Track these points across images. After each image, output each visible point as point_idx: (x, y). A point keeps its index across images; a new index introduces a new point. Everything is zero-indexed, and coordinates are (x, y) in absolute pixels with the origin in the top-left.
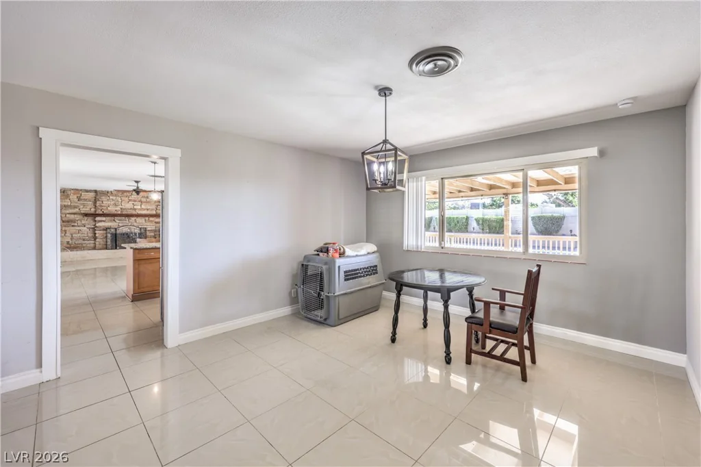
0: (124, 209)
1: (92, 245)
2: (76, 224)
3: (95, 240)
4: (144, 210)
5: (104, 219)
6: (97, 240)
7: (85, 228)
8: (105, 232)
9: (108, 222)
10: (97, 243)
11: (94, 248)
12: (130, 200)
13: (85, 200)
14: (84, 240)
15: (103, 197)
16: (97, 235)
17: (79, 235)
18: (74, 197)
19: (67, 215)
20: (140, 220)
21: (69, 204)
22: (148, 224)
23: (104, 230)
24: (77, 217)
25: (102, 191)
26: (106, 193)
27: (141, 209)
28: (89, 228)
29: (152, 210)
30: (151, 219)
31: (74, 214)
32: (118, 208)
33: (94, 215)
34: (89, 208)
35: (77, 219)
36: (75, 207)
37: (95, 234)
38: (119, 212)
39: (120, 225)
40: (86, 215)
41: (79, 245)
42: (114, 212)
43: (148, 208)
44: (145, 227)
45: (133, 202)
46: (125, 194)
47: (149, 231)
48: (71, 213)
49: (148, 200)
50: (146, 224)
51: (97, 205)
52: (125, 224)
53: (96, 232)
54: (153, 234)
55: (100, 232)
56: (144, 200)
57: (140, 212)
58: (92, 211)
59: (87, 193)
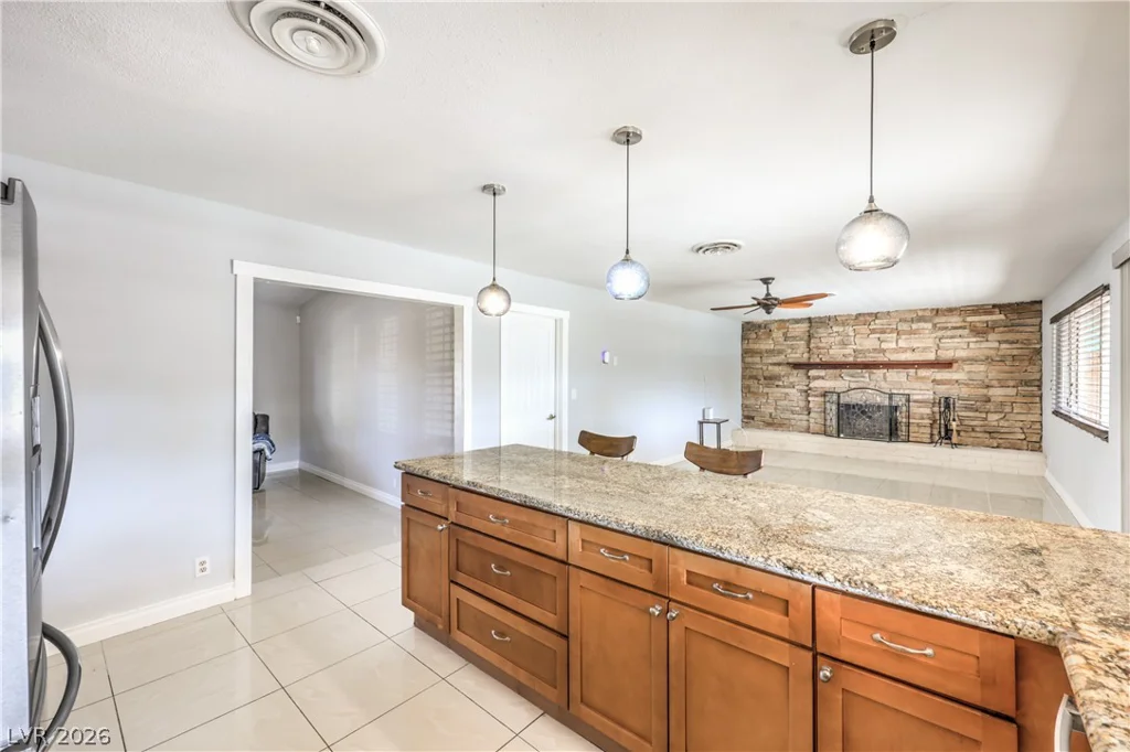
0: (860, 351)
1: (805, 423)
2: (781, 383)
3: (809, 413)
4: (905, 350)
5: (822, 373)
6: (812, 415)
7: (794, 391)
8: (822, 399)
9: (831, 379)
10: (812, 421)
11: (808, 430)
12: (873, 331)
13: (794, 338)
14: (793, 412)
15: (820, 330)
16: (811, 405)
17: (786, 402)
18: (778, 335)
19: (770, 368)
20: (893, 375)
21: (772, 347)
22: (917, 385)
23: (821, 395)
24: (783, 370)
25: (820, 318)
26: (827, 321)
27: (899, 350)
28: (801, 391)
29: (925, 349)
30: (923, 372)
31: (779, 364)
32: (847, 351)
33: (808, 366)
34: (799, 355)
35: (783, 373)
36: (780, 353)
37: (809, 402)
38: (851, 359)
39: (853, 385)
40: (797, 366)
41: (785, 422)
42: (840, 359)
43: (915, 346)
44: (907, 392)
45: (878, 335)
46: (862, 318)
47: (915, 401)
48: (775, 364)
49: (914, 326)
50: (909, 385)
51: (812, 345)
52: (861, 385)
53: (810, 399)
54: (928, 411)
55: (816, 399)
56: (904, 327)
57: (895, 357)
58: (804, 359)
59: (797, 326)
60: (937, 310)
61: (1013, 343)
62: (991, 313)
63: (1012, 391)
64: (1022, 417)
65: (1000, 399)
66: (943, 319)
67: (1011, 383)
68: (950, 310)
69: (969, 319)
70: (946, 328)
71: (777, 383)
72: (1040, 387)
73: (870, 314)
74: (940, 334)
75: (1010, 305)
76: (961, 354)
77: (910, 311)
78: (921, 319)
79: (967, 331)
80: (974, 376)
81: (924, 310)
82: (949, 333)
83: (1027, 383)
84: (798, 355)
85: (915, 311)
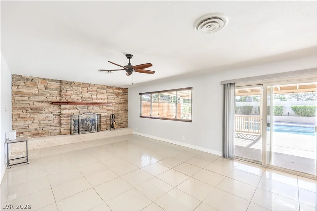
0: (85, 98)
1: (58, 131)
2: (43, 112)
3: (60, 125)
4: (99, 99)
5: (68, 106)
6: (62, 126)
7: (52, 115)
8: (69, 118)
9: (72, 109)
10: (62, 129)
11: (60, 134)
12: (88, 91)
13: (52, 89)
14: (50, 126)
15: (67, 87)
16: (62, 122)
17: (46, 122)
18: (41, 86)
19: (36, 103)
20: (96, 108)
21: (37, 92)
22: (102, 111)
23: (68, 117)
24: (45, 105)
25: (67, 81)
26: (70, 83)
27: (97, 99)
28: (55, 115)
29: (105, 99)
30: (104, 107)
31: (42, 102)
32: (79, 98)
33: (59, 103)
35: (44, 107)
36: (42, 96)
37: (60, 120)
38: (80, 101)
39: (81, 112)
40: (53, 103)
41: (46, 131)
42: (76, 101)
43: (102, 97)
44: (100, 113)
45: (91, 92)
46: (85, 85)
47: (102, 116)
48: (39, 102)
49: (102, 91)
50: (100, 111)
51: (62, 94)
52: (85, 112)
53: (61, 119)
54: (105, 119)
55: (65, 119)
56: (99, 90)
57: (96, 101)
58: (58, 99)
59: (53, 83)
60: (107, 87)
61: (123, 99)
62: (119, 90)
63: (123, 112)
64: (124, 119)
65: (121, 114)
66: (109, 90)
67: (123, 110)
68: (110, 87)
69: (115, 91)
70: (109, 93)
71: (41, 112)
72: (128, 110)
73: (88, 84)
74: (108, 94)
75: (123, 88)
76: (113, 101)
77: (101, 85)
78: (104, 89)
79: (114, 94)
80: (116, 108)
81: (105, 86)
82: (110, 94)
83: (126, 110)
84: (54, 98)
85: (102, 86)
